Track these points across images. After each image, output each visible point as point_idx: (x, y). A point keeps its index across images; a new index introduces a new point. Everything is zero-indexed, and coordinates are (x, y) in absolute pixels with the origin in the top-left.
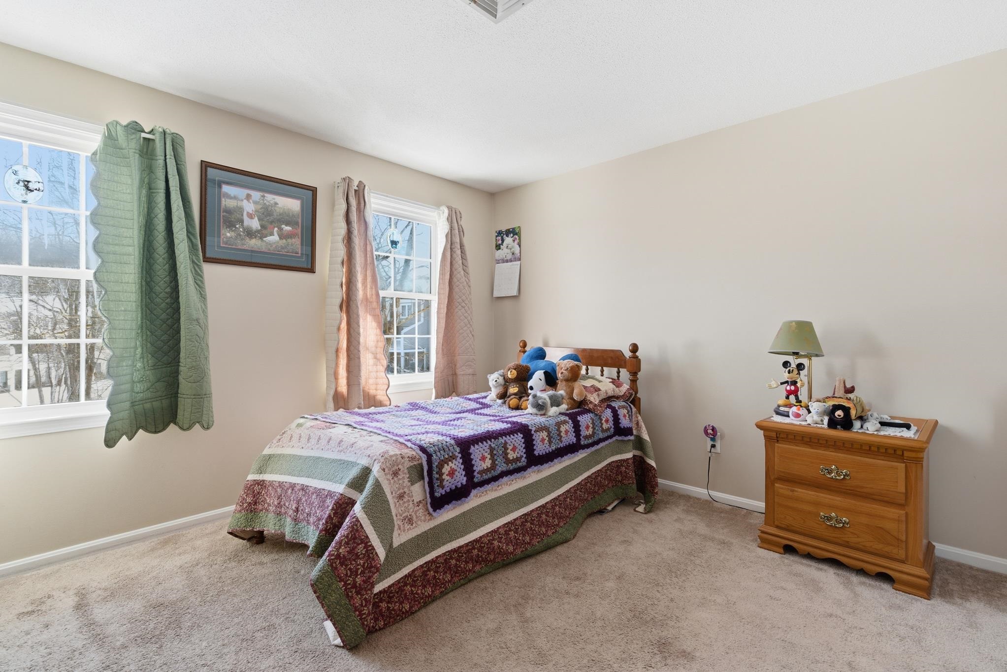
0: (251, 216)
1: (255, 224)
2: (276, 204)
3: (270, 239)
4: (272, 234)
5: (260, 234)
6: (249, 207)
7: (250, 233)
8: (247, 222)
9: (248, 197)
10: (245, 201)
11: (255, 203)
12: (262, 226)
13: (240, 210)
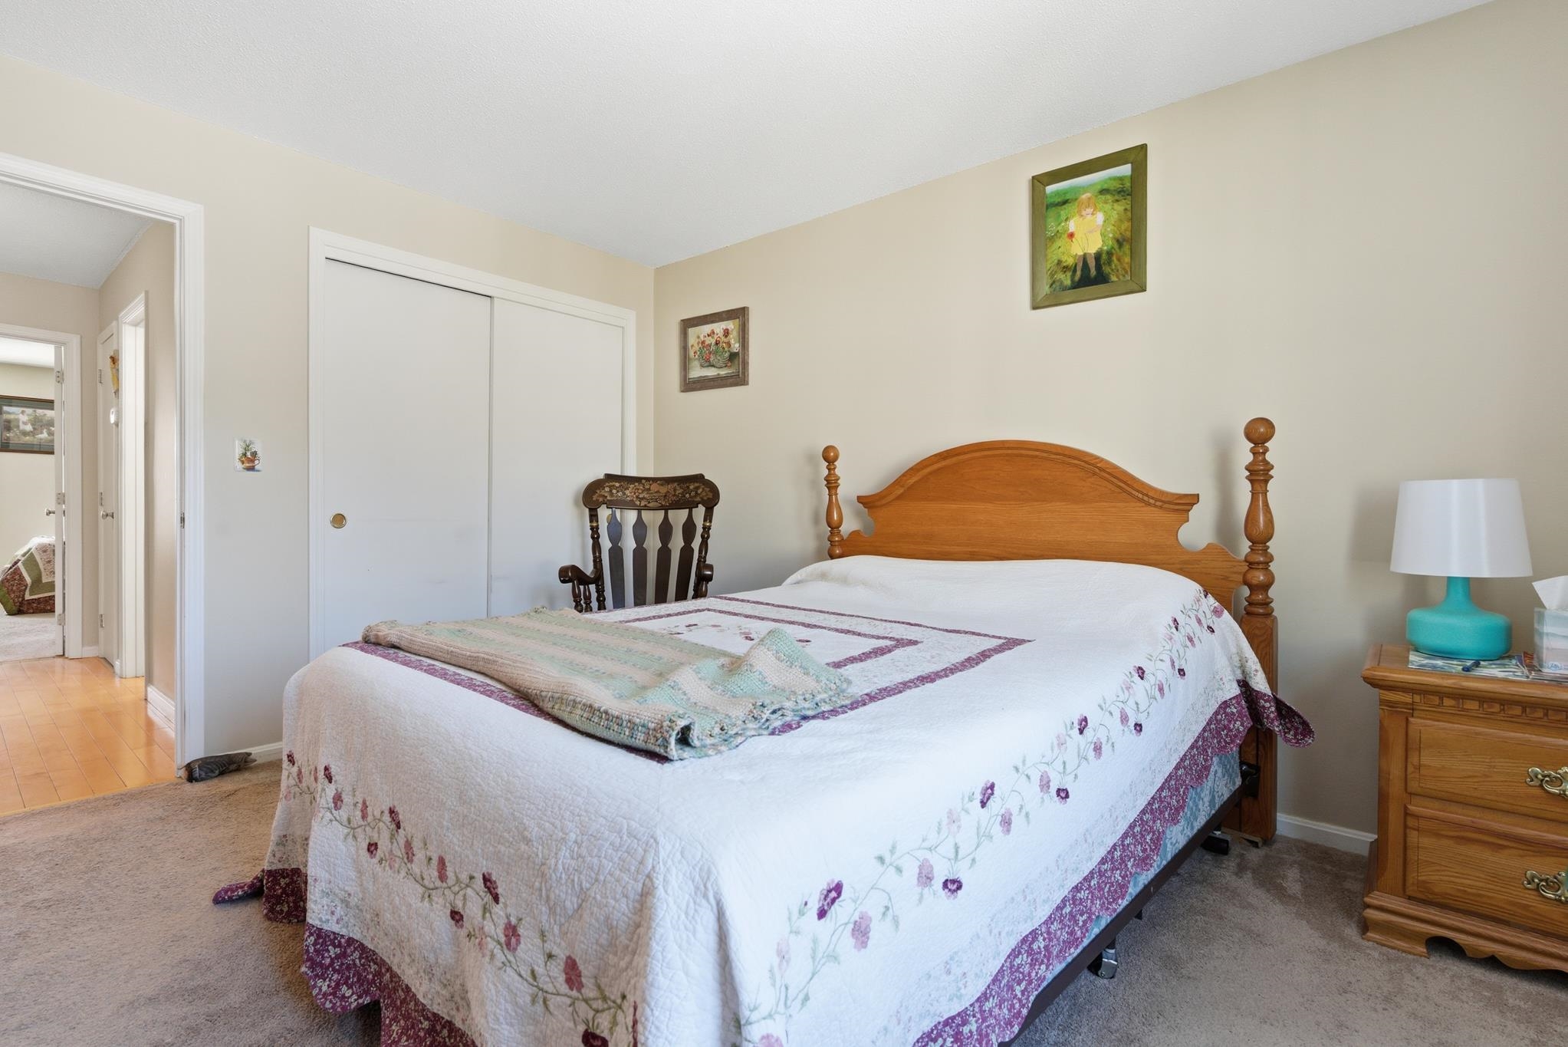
0: (25, 423)
1: (29, 428)
2: (45, 415)
3: (40, 436)
4: (42, 433)
5: (33, 433)
6: (24, 418)
7: (25, 433)
8: (22, 427)
9: (23, 412)
10: (21, 415)
11: (28, 415)
12: (34, 429)
13: (18, 420)
